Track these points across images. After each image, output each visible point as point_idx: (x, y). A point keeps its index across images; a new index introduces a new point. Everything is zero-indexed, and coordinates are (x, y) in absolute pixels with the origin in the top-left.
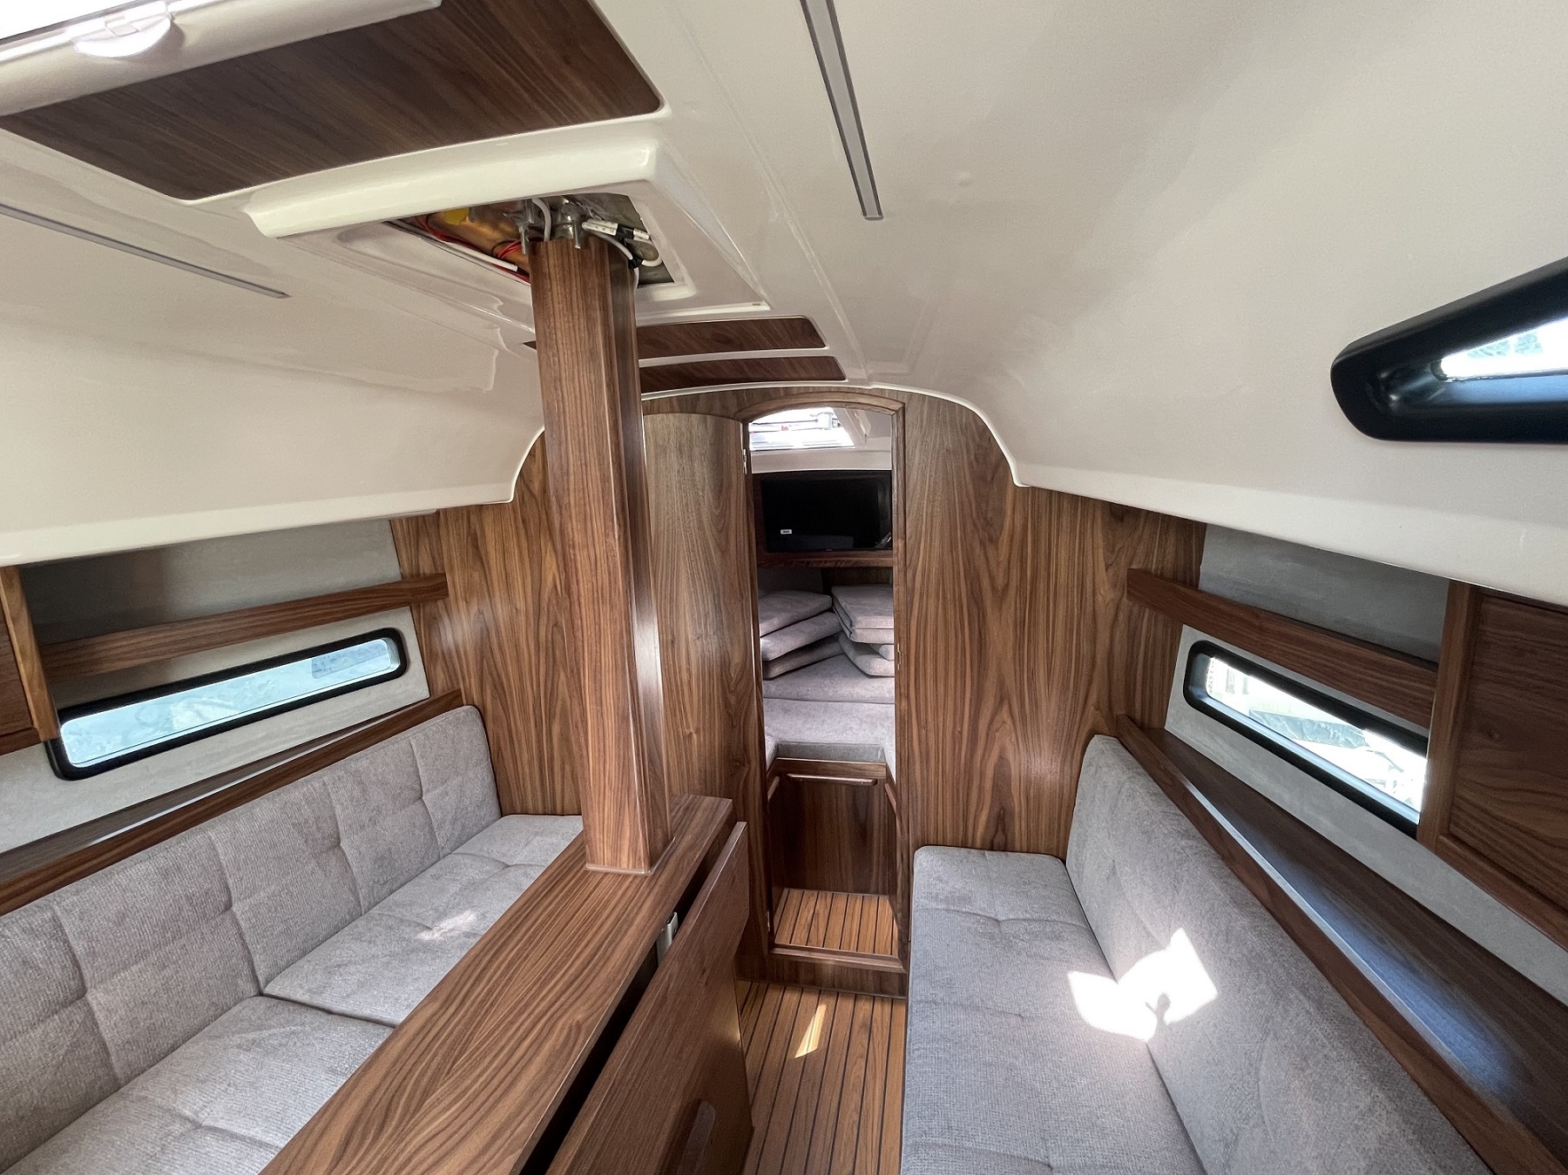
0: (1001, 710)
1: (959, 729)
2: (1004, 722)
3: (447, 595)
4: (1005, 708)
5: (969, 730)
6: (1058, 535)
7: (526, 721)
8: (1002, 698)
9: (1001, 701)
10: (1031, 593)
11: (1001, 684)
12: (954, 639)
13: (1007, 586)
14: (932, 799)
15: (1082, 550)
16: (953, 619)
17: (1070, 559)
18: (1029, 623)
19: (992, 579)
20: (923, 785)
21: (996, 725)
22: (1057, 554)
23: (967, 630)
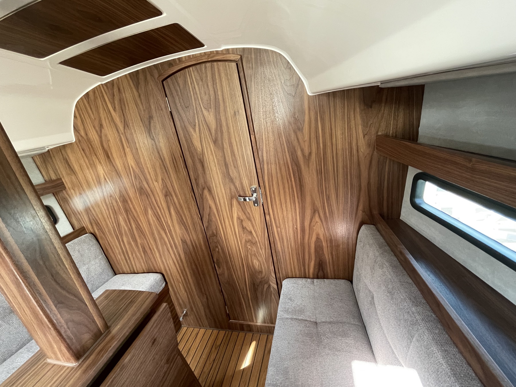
0: (315, 216)
1: (295, 227)
2: (317, 222)
3: (66, 188)
4: (317, 215)
5: (300, 227)
6: (335, 121)
7: (113, 238)
8: (315, 211)
9: (314, 212)
10: (324, 155)
11: (313, 204)
12: (287, 184)
13: (310, 154)
14: (287, 259)
15: (350, 128)
16: (285, 174)
17: (343, 134)
18: (324, 171)
19: (302, 151)
20: (282, 253)
21: (313, 224)
22: (335, 132)
23: (293, 180)
